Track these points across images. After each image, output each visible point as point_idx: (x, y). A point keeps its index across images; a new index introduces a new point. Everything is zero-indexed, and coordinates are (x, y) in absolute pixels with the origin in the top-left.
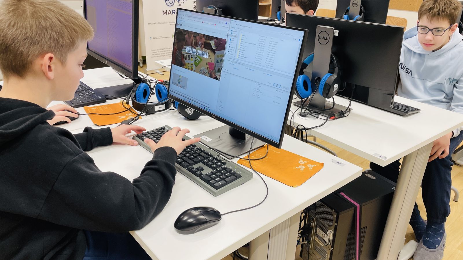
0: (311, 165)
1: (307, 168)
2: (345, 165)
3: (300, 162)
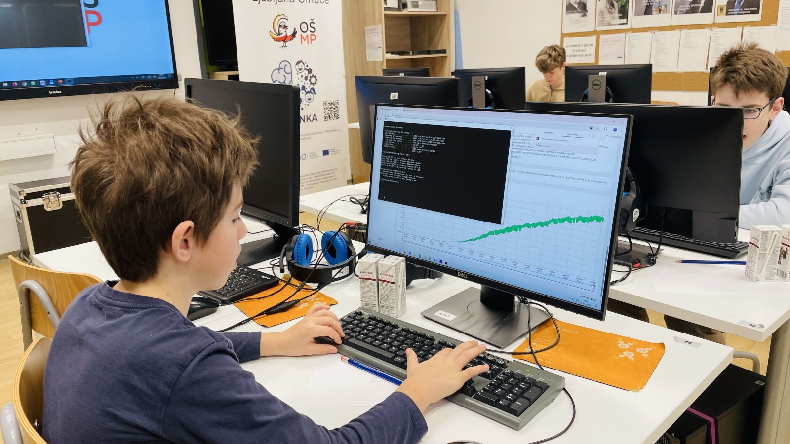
0: (642, 349)
1: (638, 356)
2: (701, 344)
3: (622, 346)
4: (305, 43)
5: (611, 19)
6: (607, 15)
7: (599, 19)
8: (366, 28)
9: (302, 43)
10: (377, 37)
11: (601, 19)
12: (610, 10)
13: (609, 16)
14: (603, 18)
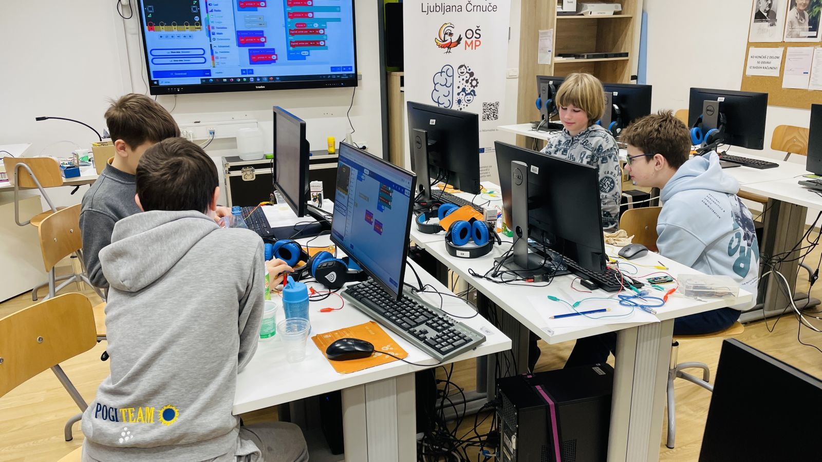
4: (469, 49)
5: (801, 30)
6: (796, 25)
7: (788, 30)
8: (540, 31)
9: (466, 49)
10: (548, 41)
11: (790, 30)
12: (800, 21)
13: (798, 27)
14: (792, 29)
